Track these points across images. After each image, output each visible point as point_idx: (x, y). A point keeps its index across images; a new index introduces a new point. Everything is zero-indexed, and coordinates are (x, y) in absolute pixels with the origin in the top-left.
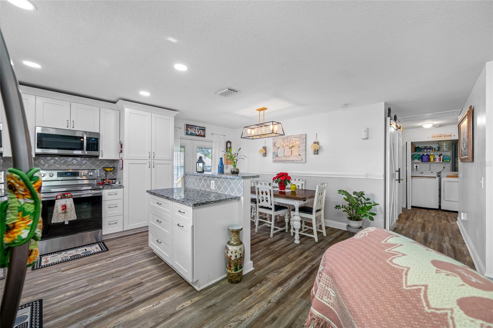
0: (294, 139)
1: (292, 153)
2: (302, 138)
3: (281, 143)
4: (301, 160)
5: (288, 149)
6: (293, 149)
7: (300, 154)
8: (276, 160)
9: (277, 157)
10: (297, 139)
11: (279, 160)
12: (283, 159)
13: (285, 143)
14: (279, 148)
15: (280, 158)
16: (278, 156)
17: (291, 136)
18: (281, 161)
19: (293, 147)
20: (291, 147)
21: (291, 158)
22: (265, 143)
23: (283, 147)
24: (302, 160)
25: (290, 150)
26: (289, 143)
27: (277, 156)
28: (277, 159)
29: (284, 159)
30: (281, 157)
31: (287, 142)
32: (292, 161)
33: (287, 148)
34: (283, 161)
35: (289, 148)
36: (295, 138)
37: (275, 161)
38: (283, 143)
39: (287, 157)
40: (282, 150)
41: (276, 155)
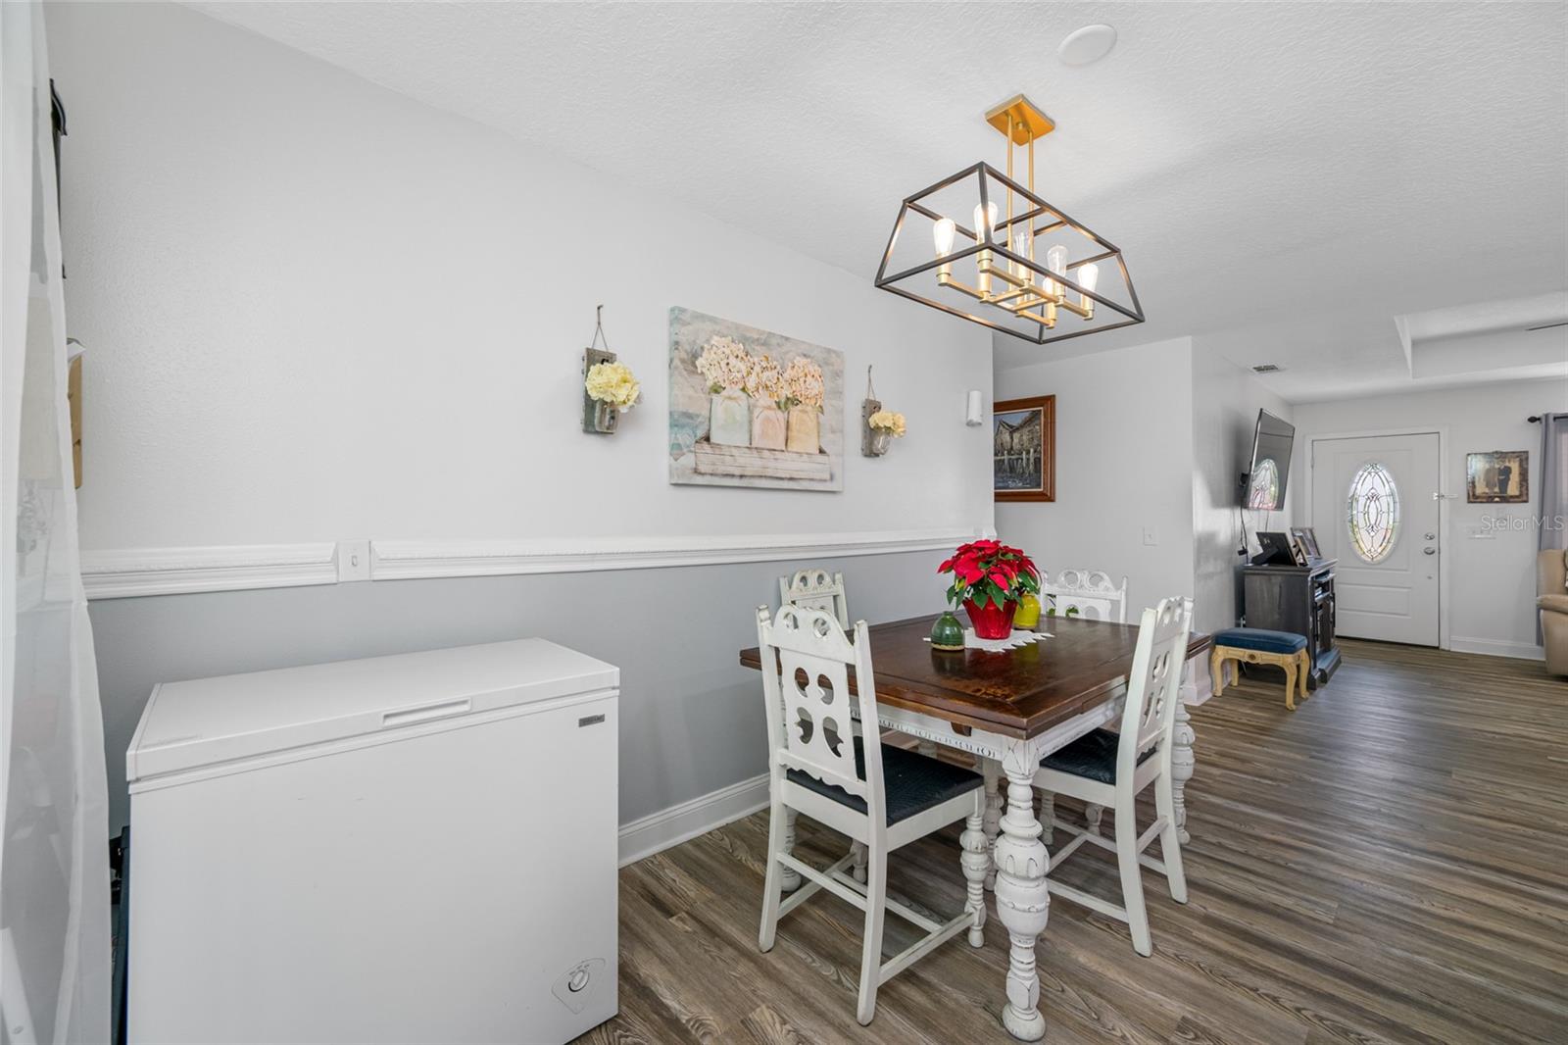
0: (800, 361)
1: (793, 434)
2: (831, 368)
3: (733, 361)
4: (828, 477)
5: (769, 408)
6: (795, 411)
7: (826, 449)
8: (702, 468)
9: (705, 445)
10: (811, 369)
11: (721, 469)
12: (741, 461)
13: (757, 368)
14: (717, 389)
15: (728, 458)
16: (713, 440)
17: (787, 339)
18: (733, 476)
19: (793, 401)
20: (783, 400)
21: (787, 465)
22: (599, 323)
23: (743, 390)
24: (832, 478)
25: (781, 415)
26: (775, 372)
27: (707, 439)
28: (706, 458)
29: (752, 463)
30: (735, 452)
31: (764, 369)
32: (791, 479)
33: (764, 399)
34: (741, 476)
35: (774, 405)
36: (805, 355)
37: (696, 471)
38: (742, 366)
39: (766, 454)
40: (739, 409)
41: (701, 433)
